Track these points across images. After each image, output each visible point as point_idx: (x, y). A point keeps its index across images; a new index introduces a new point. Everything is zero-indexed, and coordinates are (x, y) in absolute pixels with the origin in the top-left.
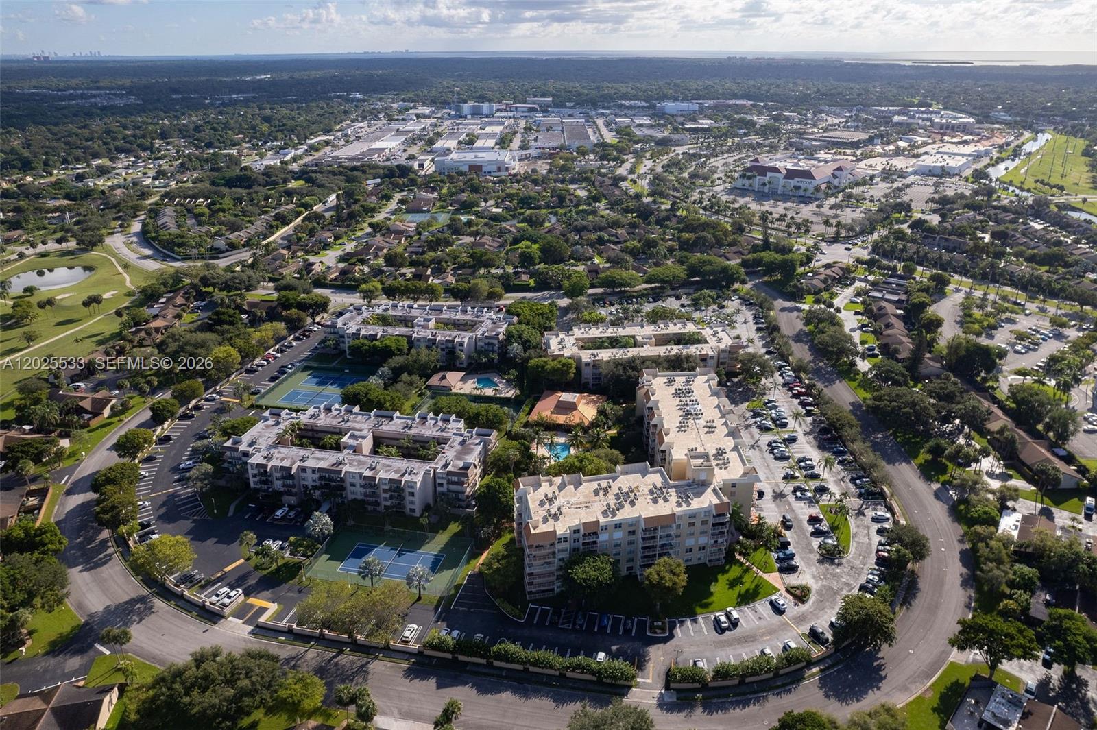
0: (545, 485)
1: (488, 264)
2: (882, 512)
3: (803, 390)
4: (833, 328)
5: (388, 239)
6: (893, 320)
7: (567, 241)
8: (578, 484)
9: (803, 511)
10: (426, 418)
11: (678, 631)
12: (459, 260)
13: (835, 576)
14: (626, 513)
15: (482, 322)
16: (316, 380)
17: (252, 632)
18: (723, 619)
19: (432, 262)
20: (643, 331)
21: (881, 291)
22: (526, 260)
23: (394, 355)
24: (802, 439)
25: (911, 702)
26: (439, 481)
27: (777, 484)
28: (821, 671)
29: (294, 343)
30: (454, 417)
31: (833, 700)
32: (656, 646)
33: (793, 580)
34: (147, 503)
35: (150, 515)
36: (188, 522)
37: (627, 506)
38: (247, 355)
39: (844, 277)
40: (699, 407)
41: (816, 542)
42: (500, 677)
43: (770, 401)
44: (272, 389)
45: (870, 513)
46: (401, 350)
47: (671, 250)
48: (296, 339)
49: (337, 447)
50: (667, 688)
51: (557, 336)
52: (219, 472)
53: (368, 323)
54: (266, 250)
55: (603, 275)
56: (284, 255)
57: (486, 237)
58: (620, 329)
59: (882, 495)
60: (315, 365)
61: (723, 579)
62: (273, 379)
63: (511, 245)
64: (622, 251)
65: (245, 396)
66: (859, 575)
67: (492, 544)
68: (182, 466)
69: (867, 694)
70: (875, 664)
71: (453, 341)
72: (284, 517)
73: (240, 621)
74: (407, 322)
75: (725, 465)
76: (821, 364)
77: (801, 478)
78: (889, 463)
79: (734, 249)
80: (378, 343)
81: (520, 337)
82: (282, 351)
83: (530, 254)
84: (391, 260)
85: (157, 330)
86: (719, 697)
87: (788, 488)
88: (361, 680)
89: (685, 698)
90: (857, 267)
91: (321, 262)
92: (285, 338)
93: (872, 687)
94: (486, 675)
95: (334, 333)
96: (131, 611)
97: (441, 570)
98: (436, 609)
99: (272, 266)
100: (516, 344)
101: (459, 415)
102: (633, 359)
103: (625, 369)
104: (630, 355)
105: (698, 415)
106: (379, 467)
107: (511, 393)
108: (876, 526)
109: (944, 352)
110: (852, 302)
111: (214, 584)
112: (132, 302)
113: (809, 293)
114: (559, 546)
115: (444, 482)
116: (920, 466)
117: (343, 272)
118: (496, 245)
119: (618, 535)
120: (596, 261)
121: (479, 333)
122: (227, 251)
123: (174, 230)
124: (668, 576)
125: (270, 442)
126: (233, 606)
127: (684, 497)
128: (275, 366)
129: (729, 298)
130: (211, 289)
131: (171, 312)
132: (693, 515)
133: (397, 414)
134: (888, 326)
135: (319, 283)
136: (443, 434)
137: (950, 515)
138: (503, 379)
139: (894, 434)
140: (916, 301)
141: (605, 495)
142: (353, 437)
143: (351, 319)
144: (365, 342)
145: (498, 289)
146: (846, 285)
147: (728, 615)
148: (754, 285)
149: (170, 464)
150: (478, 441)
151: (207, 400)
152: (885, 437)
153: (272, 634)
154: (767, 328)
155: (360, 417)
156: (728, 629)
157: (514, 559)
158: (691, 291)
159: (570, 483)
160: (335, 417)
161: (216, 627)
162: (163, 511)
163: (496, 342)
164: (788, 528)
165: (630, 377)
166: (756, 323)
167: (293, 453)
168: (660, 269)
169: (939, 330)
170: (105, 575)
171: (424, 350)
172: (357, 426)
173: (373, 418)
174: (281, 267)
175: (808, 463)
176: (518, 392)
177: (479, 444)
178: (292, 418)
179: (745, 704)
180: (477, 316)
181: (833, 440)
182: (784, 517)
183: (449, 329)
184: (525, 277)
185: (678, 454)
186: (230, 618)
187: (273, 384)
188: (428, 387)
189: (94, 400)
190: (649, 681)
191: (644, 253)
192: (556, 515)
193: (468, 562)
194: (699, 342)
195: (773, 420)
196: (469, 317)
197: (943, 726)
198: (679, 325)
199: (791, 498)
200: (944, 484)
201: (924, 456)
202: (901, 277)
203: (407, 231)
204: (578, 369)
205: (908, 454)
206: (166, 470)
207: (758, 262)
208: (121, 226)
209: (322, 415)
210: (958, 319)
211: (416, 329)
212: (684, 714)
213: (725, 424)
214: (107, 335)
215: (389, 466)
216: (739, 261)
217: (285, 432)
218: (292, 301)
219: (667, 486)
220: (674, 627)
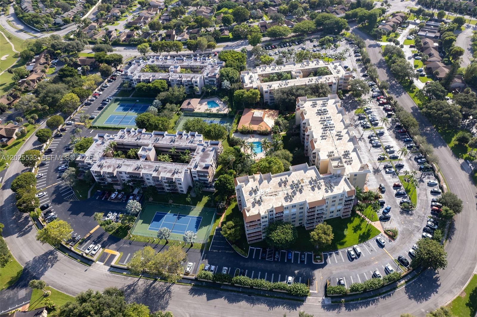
0: (251, 180)
1: (206, 25)
2: (433, 180)
3: (385, 101)
4: (400, 60)
5: (150, 12)
6: (433, 51)
7: (247, 7)
8: (269, 179)
9: (391, 181)
10: (182, 135)
11: (329, 260)
12: (190, 24)
13: (411, 222)
14: (298, 199)
15: (206, 66)
16: (122, 108)
17: (109, 270)
18: (352, 253)
19: (175, 26)
20: (295, 68)
21: (425, 31)
22: (226, 21)
23: (160, 91)
24: (387, 133)
25: (455, 300)
26: (193, 175)
27: (375, 164)
28: (406, 282)
29: (108, 84)
30: (197, 133)
31: (413, 300)
32: (318, 270)
33: (388, 225)
34: (45, 193)
35: (48, 200)
36: (68, 203)
37: (298, 193)
38: (82, 97)
39: (403, 23)
40: (332, 122)
41: (399, 200)
42: (239, 292)
43: (368, 109)
44: (100, 115)
45: (426, 180)
46: (163, 88)
47: (305, 9)
48: (109, 81)
49: (136, 157)
50: (326, 296)
51: (248, 73)
52: (79, 173)
53: (144, 71)
54: (85, 24)
55: (269, 30)
56: (95, 27)
57: (203, 7)
58: (282, 67)
59: (433, 169)
60: (120, 98)
61: (350, 226)
62: (100, 108)
63: (217, 10)
64: (278, 12)
65: (87, 121)
66: (423, 220)
67: (226, 209)
68: (60, 168)
69: (430, 296)
70: (434, 277)
71: (191, 81)
72: (116, 198)
73: (102, 264)
74: (165, 69)
75: (350, 162)
76: (394, 82)
77: (388, 159)
78: (435, 147)
79: (340, 6)
80: (151, 85)
81: (228, 76)
82: (102, 90)
83: (227, 18)
84: (153, 26)
85: (33, 81)
86: (353, 300)
87: (381, 166)
88: (168, 297)
89: (336, 302)
90: (410, 14)
91: (116, 30)
92: (103, 82)
93: (433, 292)
94: (232, 291)
95: (127, 78)
96: (47, 260)
97: (201, 227)
98: (202, 251)
99: (90, 34)
100: (226, 81)
101: (200, 131)
102: (292, 88)
103: (287, 95)
104: (289, 85)
105: (331, 128)
106: (160, 169)
107: (226, 111)
108: (430, 189)
109: (464, 73)
110: (408, 39)
111: (86, 242)
112: (18, 62)
113: (384, 34)
114: (262, 220)
115: (196, 175)
116: (452, 148)
117: (129, 36)
118: (209, 11)
119: (294, 210)
120: (265, 18)
121: (205, 74)
122: (64, 25)
123: (32, 12)
124: (323, 236)
125: (101, 155)
126: (98, 255)
127: (330, 186)
128: (100, 99)
129: (340, 40)
130: (59, 51)
131: (39, 68)
132: (334, 197)
133: (166, 133)
134: (430, 55)
135: (116, 44)
136: (192, 144)
137: (470, 180)
138: (221, 101)
139: (436, 127)
140: (447, 38)
141: (285, 186)
142: (144, 150)
143: (135, 69)
144: (144, 84)
145: (212, 43)
146: (404, 27)
147: (354, 250)
148: (353, 31)
149: (54, 167)
150: (211, 149)
151: (67, 124)
152: (432, 130)
153: (119, 271)
154: (362, 59)
155: (146, 135)
156: (356, 258)
157: (239, 228)
158: (319, 36)
159: (265, 179)
160: (133, 137)
161: (91, 268)
162: (54, 197)
163: (215, 79)
164: (383, 192)
165: (290, 100)
166: (356, 56)
167: (114, 162)
168: (301, 24)
169: (461, 57)
170: (30, 239)
171: (176, 88)
172: (145, 142)
173: (153, 136)
174: (95, 34)
175: (391, 149)
176: (230, 109)
177: (212, 151)
178: (111, 139)
179: (367, 304)
180: (203, 63)
181: (404, 133)
182: (380, 185)
183: (189, 72)
184: (227, 33)
185: (323, 156)
186: (97, 262)
187: (100, 112)
188: (182, 110)
189: (6, 129)
190: (316, 292)
191: (290, 12)
192: (259, 201)
193: (215, 222)
194: (327, 74)
195: (371, 122)
196: (198, 64)
197: (473, 315)
198: (315, 62)
199: (383, 172)
200: (466, 159)
201: (454, 141)
202: (436, 21)
203: (160, 6)
204: (262, 95)
205: (446, 141)
206: (52, 171)
207: (355, 15)
208: (3, 10)
209: (126, 136)
210: (470, 47)
211: (171, 73)
212: (336, 311)
213: (348, 133)
214: (8, 84)
215: (165, 168)
216: (343, 15)
217: (108, 149)
218: (102, 58)
219: (318, 178)
220: (327, 258)
